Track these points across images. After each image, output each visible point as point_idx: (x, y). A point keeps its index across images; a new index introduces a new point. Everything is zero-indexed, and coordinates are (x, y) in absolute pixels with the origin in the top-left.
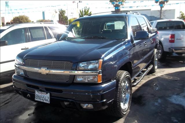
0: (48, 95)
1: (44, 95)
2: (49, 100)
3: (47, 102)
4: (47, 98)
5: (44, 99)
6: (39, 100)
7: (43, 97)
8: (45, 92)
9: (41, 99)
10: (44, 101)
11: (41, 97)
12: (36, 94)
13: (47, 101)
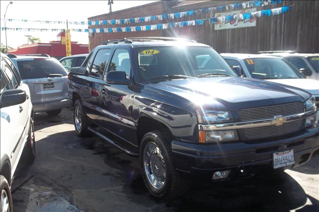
0: (292, 153)
1: (286, 155)
2: (293, 159)
3: (292, 163)
4: (290, 158)
5: (286, 161)
6: (280, 166)
7: (285, 158)
9: (282, 164)
10: (288, 164)
11: (282, 160)
12: (274, 159)
13: (291, 161)
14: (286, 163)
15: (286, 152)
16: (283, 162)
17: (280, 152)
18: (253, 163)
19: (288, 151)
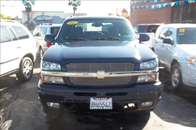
0: (110, 100)
1: (103, 101)
2: (111, 105)
3: (109, 108)
4: (108, 104)
5: (103, 105)
6: (97, 108)
7: (102, 103)
8: (105, 97)
9: (99, 107)
10: (104, 108)
11: (99, 104)
12: (91, 102)
13: (109, 106)
14: (103, 107)
15: (105, 99)
16: (101, 105)
17: (97, 98)
18: (73, 102)
19: (106, 99)
